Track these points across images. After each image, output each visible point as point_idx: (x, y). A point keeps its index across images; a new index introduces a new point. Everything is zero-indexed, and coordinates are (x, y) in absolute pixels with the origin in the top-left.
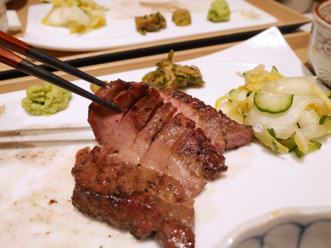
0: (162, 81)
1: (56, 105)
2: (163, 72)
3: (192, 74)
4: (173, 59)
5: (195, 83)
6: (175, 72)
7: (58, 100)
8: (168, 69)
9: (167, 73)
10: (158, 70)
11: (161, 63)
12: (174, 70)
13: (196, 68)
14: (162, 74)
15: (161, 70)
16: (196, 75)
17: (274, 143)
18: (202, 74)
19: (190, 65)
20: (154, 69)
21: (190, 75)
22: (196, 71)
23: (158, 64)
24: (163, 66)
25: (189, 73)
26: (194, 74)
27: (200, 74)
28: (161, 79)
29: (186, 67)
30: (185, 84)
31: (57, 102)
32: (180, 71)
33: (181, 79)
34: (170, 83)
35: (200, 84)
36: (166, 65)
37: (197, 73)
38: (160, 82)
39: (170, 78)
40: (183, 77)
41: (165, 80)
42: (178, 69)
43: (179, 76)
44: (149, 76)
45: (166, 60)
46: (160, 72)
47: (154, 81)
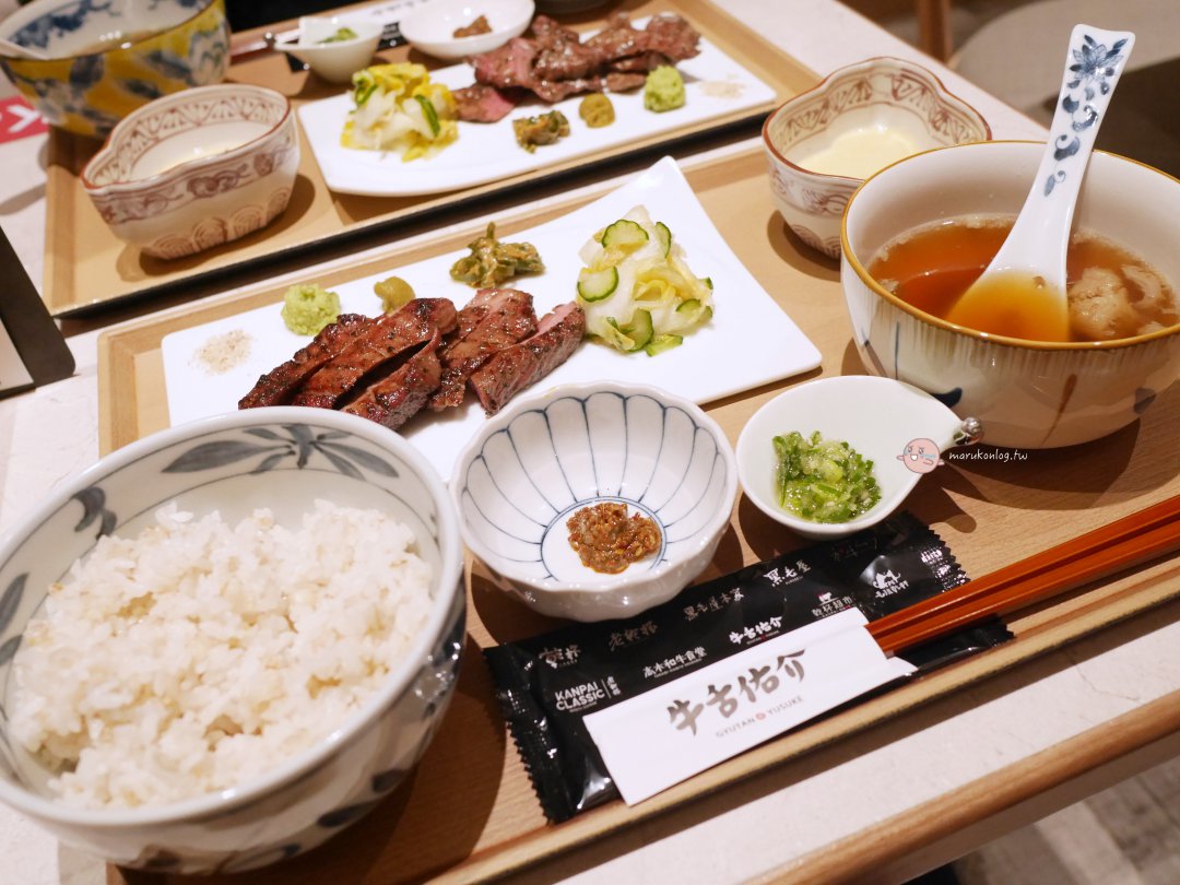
0: (477, 272)
2: (480, 257)
3: (523, 257)
4: (496, 233)
5: (528, 269)
6: (497, 256)
7: (328, 311)
8: (486, 252)
9: (485, 257)
10: (473, 254)
11: (474, 244)
12: (494, 253)
13: (530, 245)
14: (478, 260)
15: (476, 255)
16: (529, 257)
17: (616, 336)
19: (520, 242)
20: (467, 253)
21: (519, 259)
22: (529, 250)
23: (470, 246)
24: (479, 248)
25: (517, 255)
26: (527, 256)
27: (537, 255)
28: (475, 269)
29: (515, 246)
30: (511, 273)
31: (326, 315)
32: (503, 255)
33: (504, 266)
34: (489, 273)
36: (484, 246)
37: (531, 255)
38: (474, 274)
39: (490, 266)
40: (507, 263)
41: (482, 270)
42: (499, 251)
43: (501, 262)
44: (461, 266)
45: (484, 239)
46: (476, 258)
47: (467, 273)
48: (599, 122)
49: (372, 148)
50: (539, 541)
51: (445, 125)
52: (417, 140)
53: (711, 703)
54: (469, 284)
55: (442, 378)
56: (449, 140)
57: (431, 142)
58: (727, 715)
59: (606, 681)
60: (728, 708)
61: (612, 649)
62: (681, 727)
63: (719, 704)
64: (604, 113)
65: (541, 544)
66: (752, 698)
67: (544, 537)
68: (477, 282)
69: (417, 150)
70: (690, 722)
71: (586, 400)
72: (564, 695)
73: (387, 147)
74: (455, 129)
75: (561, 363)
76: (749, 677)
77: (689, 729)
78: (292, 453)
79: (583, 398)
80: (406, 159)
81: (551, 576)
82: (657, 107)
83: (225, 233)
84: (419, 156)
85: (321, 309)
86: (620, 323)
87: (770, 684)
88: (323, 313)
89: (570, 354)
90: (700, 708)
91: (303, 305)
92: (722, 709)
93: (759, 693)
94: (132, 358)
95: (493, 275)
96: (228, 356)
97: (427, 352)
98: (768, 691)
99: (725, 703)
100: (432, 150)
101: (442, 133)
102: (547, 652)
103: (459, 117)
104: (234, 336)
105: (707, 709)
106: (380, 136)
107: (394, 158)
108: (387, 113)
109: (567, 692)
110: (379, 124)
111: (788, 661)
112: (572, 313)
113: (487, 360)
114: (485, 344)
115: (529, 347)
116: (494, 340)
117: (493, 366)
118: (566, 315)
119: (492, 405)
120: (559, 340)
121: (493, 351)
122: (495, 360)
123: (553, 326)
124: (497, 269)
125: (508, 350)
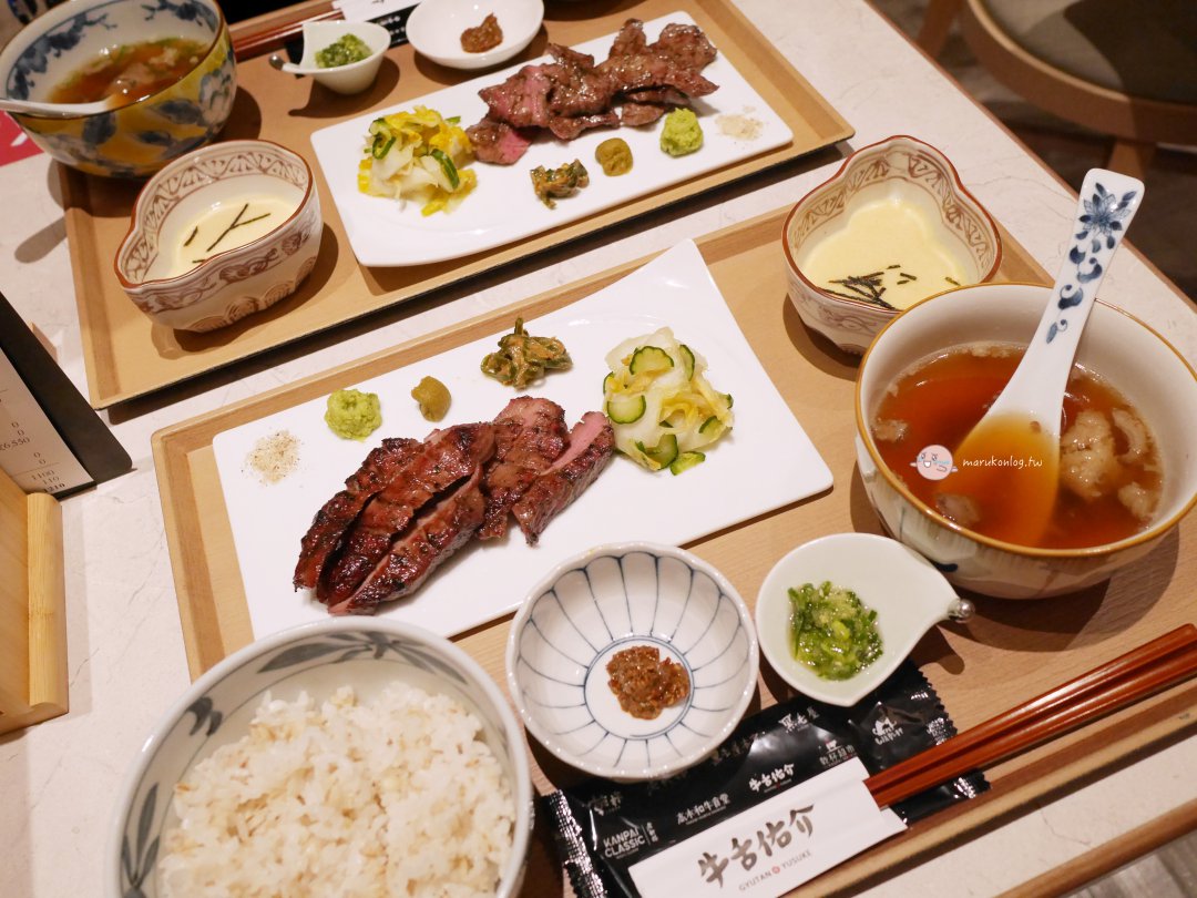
0: (509, 372)
1: (369, 424)
2: (509, 355)
3: (551, 357)
6: (526, 356)
7: (370, 417)
8: (515, 351)
9: (516, 356)
10: (502, 352)
11: (504, 342)
12: (524, 353)
14: (508, 360)
15: (506, 353)
16: (558, 357)
17: (644, 459)
20: (496, 348)
21: (549, 359)
22: (556, 349)
24: (509, 346)
25: (546, 355)
26: (555, 355)
28: (506, 369)
30: (541, 373)
31: (368, 420)
32: (534, 356)
33: (534, 368)
34: (520, 374)
36: (513, 344)
37: (558, 353)
38: (506, 374)
39: (520, 366)
40: (537, 364)
41: (513, 371)
42: (529, 352)
43: (533, 364)
44: (490, 361)
45: (514, 334)
46: (505, 356)
47: (498, 369)
48: (617, 169)
49: (392, 196)
50: (582, 683)
51: (464, 172)
52: (436, 193)
53: (735, 858)
54: (501, 382)
55: (487, 511)
56: (469, 188)
57: (450, 194)
58: (748, 868)
59: (645, 826)
60: (749, 862)
61: (650, 794)
62: (710, 880)
63: (741, 858)
64: (622, 160)
65: (584, 686)
66: (769, 853)
67: (586, 678)
68: (510, 380)
69: (436, 203)
70: (718, 875)
71: (622, 557)
72: (611, 841)
73: (407, 196)
74: (474, 172)
75: (593, 482)
76: (766, 832)
77: (716, 881)
78: (369, 649)
79: (619, 555)
80: (427, 212)
81: (594, 721)
82: (674, 153)
83: (256, 306)
84: (439, 208)
85: (363, 416)
86: (647, 445)
87: (783, 840)
88: (365, 420)
89: (600, 472)
90: (725, 863)
91: (346, 414)
92: (743, 863)
93: (775, 848)
94: (186, 456)
95: (523, 377)
96: (279, 464)
97: (471, 489)
98: (782, 845)
99: (746, 858)
100: (451, 202)
101: (463, 179)
102: (594, 800)
103: (475, 157)
104: (281, 438)
105: (731, 862)
106: (399, 187)
107: (415, 207)
108: (405, 168)
109: (613, 838)
110: (396, 177)
111: (799, 817)
112: (602, 434)
113: (526, 490)
114: (523, 470)
115: (564, 474)
116: (531, 463)
117: (532, 495)
118: (596, 436)
119: (533, 537)
120: (591, 464)
121: (530, 480)
122: (533, 489)
123: (585, 446)
124: (528, 372)
125: (544, 477)
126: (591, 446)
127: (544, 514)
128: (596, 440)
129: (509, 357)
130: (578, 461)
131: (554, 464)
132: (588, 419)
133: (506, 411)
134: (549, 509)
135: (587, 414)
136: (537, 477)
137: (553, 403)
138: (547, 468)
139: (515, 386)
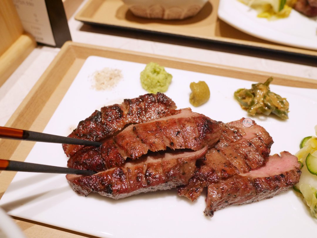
0: (249, 103)
2: (255, 94)
3: (279, 108)
5: (279, 116)
6: (264, 100)
7: (162, 84)
8: (260, 94)
9: (257, 96)
10: (252, 90)
11: (256, 85)
12: (265, 97)
13: (287, 102)
14: (253, 96)
15: (254, 92)
16: (282, 110)
18: (289, 110)
19: (283, 96)
20: (249, 87)
21: (277, 108)
22: (284, 105)
24: (258, 89)
25: (277, 106)
26: (282, 108)
27: (287, 110)
28: (249, 100)
29: (278, 97)
30: (268, 113)
31: (160, 85)
32: (269, 101)
34: (256, 107)
35: (282, 118)
36: (260, 89)
37: (284, 108)
38: (247, 103)
39: (258, 103)
40: (269, 107)
41: (252, 103)
42: (268, 98)
43: (266, 105)
44: (241, 92)
45: (264, 84)
46: (252, 93)
47: (244, 98)
51: (287, 8)
54: (241, 106)
57: (275, 13)
68: (247, 107)
69: (266, 14)
74: (290, 12)
83: (163, 15)
95: (256, 109)
96: (106, 83)
101: (283, 11)
104: (116, 72)
112: (293, 171)
113: (224, 179)
114: (229, 164)
115: (255, 182)
116: (235, 163)
117: (226, 184)
118: (288, 170)
119: (210, 212)
120: (276, 188)
121: (231, 174)
122: (230, 181)
123: (277, 173)
124: (261, 108)
125: (241, 177)
126: (282, 175)
127: (227, 202)
128: (287, 173)
129: (254, 95)
130: (268, 180)
131: (251, 172)
132: (285, 155)
133: (237, 122)
134: (232, 200)
135: (285, 152)
136: (236, 174)
137: (268, 134)
138: (245, 172)
139: (249, 112)
